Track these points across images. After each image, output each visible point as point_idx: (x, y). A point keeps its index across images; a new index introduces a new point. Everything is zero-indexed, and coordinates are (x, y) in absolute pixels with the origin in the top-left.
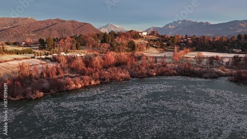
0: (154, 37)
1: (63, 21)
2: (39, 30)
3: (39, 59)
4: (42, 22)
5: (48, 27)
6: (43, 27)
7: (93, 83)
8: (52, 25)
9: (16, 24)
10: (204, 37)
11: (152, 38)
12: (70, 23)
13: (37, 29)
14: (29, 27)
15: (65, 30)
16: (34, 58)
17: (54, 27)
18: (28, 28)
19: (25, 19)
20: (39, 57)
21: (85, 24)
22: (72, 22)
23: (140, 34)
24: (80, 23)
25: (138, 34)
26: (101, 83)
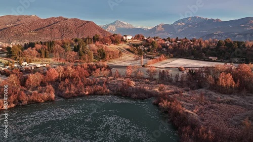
0: (138, 42)
1: (66, 19)
2: (40, 29)
4: (44, 20)
5: (49, 26)
6: (45, 26)
8: (54, 24)
9: (20, 22)
10: (194, 40)
11: (136, 43)
12: (73, 22)
13: (39, 28)
14: (31, 25)
15: (67, 28)
17: (55, 26)
18: (29, 26)
19: (29, 17)
21: (88, 22)
22: (75, 20)
23: (124, 38)
24: (82, 21)
25: (122, 38)
26: (16, 106)
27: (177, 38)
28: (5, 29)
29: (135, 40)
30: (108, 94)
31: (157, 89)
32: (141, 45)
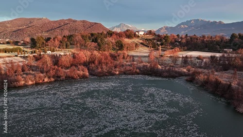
0: (150, 37)
1: (75, 21)
3: (21, 57)
4: (55, 22)
5: (59, 27)
6: (56, 27)
7: (46, 80)
8: (64, 25)
9: (32, 24)
10: (204, 37)
11: (148, 38)
12: (81, 23)
13: (50, 29)
14: (43, 27)
15: (76, 30)
16: (17, 56)
17: (65, 27)
18: (41, 28)
19: (40, 19)
20: (23, 55)
21: (96, 23)
22: (84, 22)
23: (137, 33)
24: (91, 23)
25: (135, 34)
26: (56, 80)
27: (187, 35)
28: (19, 30)
29: (147, 36)
30: (138, 74)
31: (185, 70)
32: (154, 39)
